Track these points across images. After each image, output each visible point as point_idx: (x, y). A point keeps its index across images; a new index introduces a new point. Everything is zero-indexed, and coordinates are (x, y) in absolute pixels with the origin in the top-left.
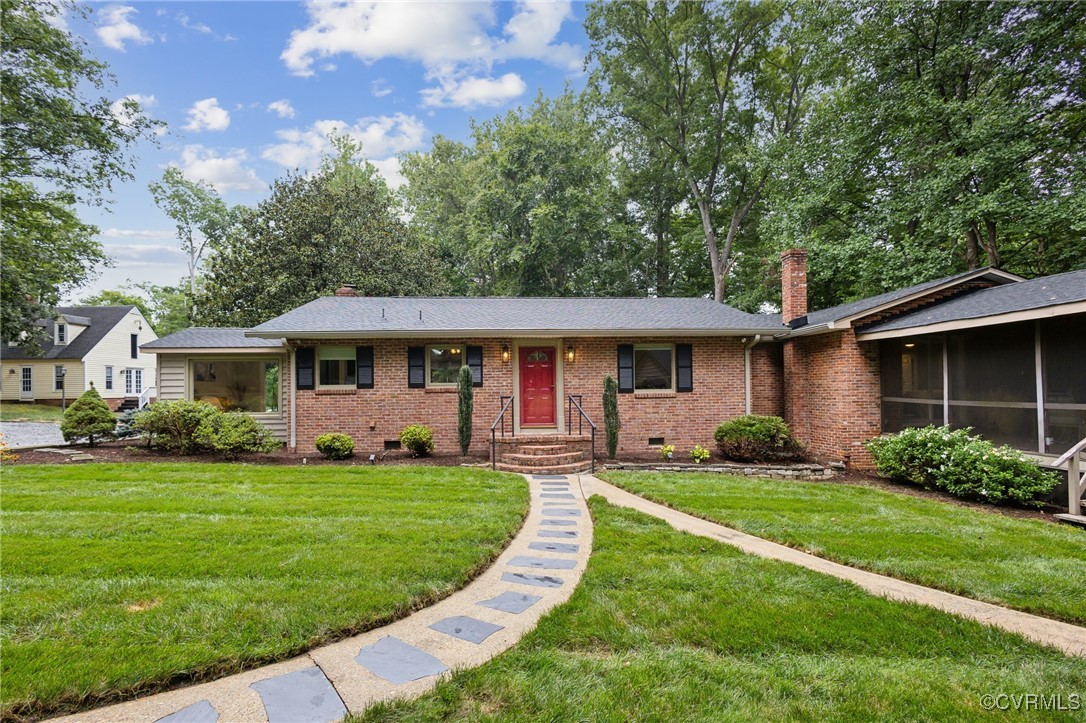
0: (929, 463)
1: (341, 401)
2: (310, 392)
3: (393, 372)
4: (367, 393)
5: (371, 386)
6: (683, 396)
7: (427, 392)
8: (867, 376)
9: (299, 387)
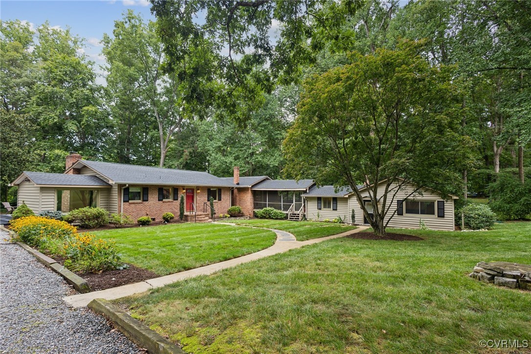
0: (270, 214)
1: (138, 206)
2: (127, 203)
3: (154, 196)
4: (146, 203)
5: (147, 200)
6: (220, 202)
7: (163, 202)
8: (252, 197)
9: (124, 202)
